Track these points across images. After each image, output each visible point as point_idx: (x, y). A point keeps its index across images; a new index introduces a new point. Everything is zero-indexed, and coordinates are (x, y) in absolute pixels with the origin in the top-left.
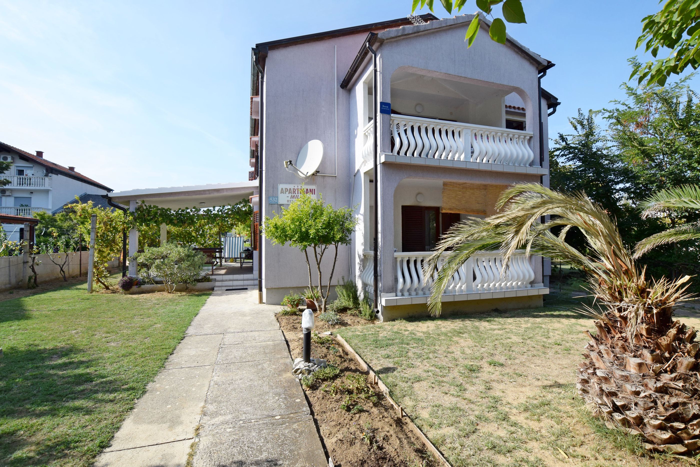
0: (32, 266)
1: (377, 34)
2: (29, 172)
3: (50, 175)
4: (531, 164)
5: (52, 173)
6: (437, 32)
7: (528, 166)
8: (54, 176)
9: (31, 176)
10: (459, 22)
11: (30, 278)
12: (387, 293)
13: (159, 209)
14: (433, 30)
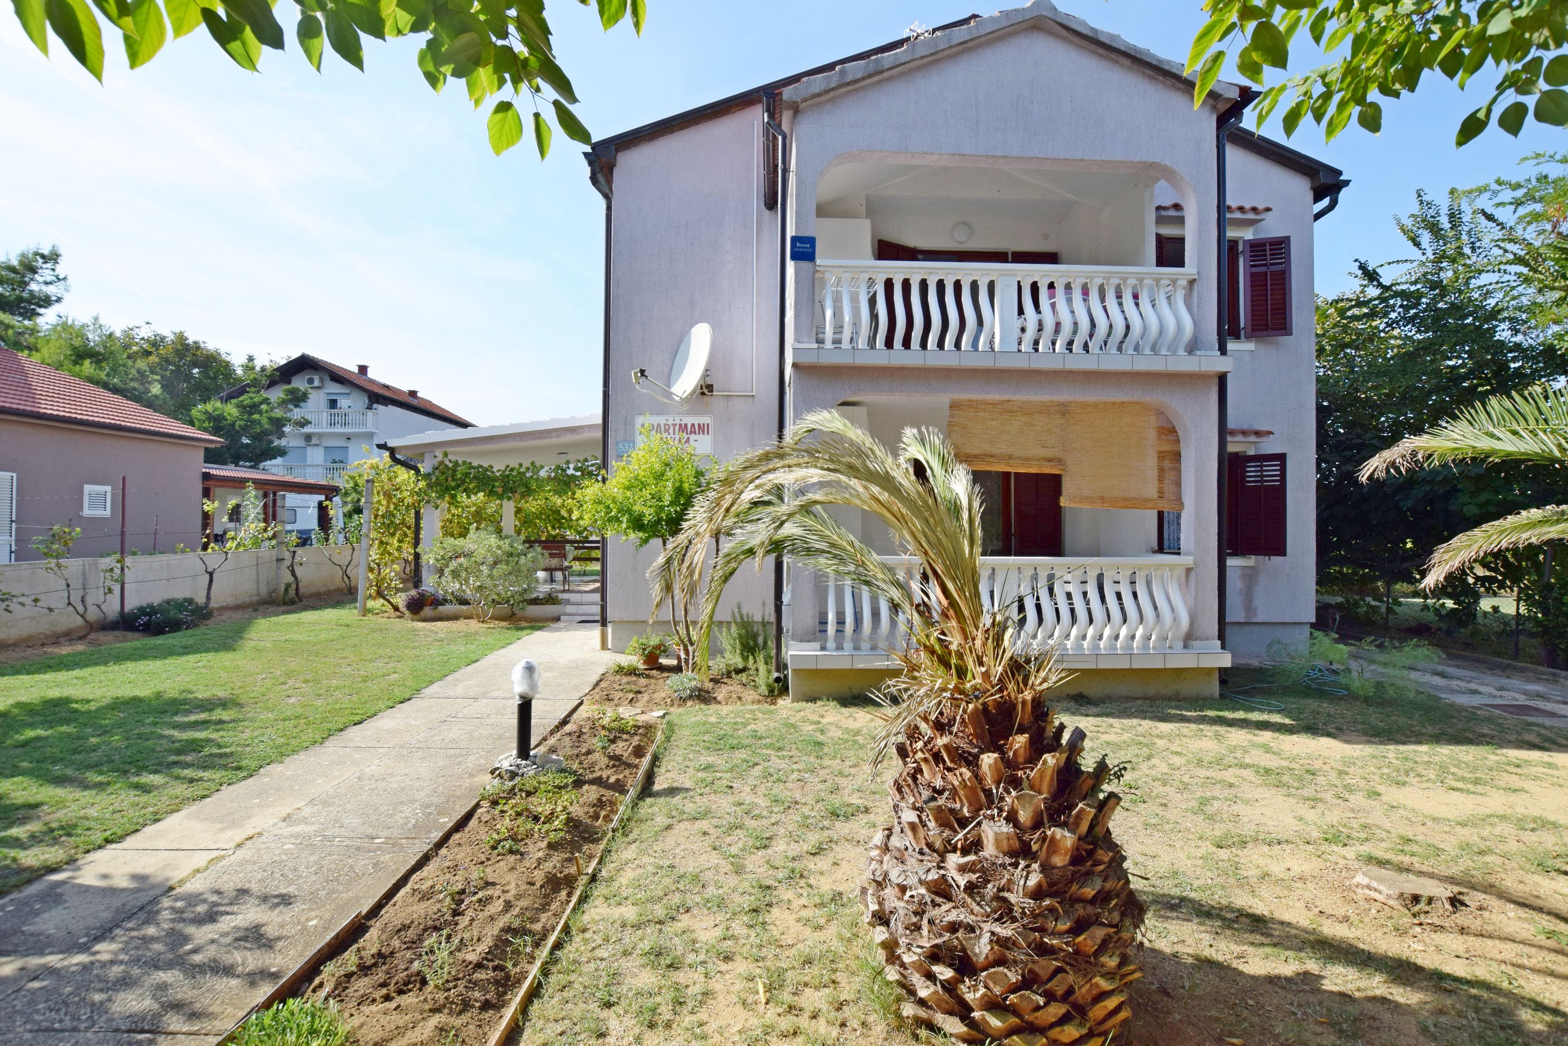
0: (292, 566)
1: (781, 94)
2: (343, 403)
3: (375, 406)
4: (1192, 348)
5: (378, 403)
6: (932, 63)
7: (1181, 352)
8: (381, 408)
9: (347, 410)
10: (982, 32)
11: (288, 586)
12: (801, 641)
13: (473, 468)
14: (917, 63)
